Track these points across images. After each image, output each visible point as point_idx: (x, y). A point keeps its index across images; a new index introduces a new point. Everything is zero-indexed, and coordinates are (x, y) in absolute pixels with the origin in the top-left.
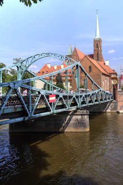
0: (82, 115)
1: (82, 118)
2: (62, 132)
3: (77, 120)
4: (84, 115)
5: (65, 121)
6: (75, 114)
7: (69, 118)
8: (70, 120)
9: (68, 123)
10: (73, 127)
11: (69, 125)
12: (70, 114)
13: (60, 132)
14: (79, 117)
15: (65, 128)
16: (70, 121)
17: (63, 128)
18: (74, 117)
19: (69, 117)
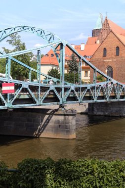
0: (65, 115)
1: (65, 119)
2: (36, 137)
3: (58, 121)
4: (68, 115)
5: (42, 122)
6: (56, 113)
7: (48, 119)
8: (48, 120)
9: (45, 126)
10: (52, 131)
11: (46, 128)
12: (49, 112)
13: (34, 137)
14: (61, 118)
15: (41, 131)
16: (48, 122)
17: (39, 131)
18: (54, 118)
19: (47, 116)
